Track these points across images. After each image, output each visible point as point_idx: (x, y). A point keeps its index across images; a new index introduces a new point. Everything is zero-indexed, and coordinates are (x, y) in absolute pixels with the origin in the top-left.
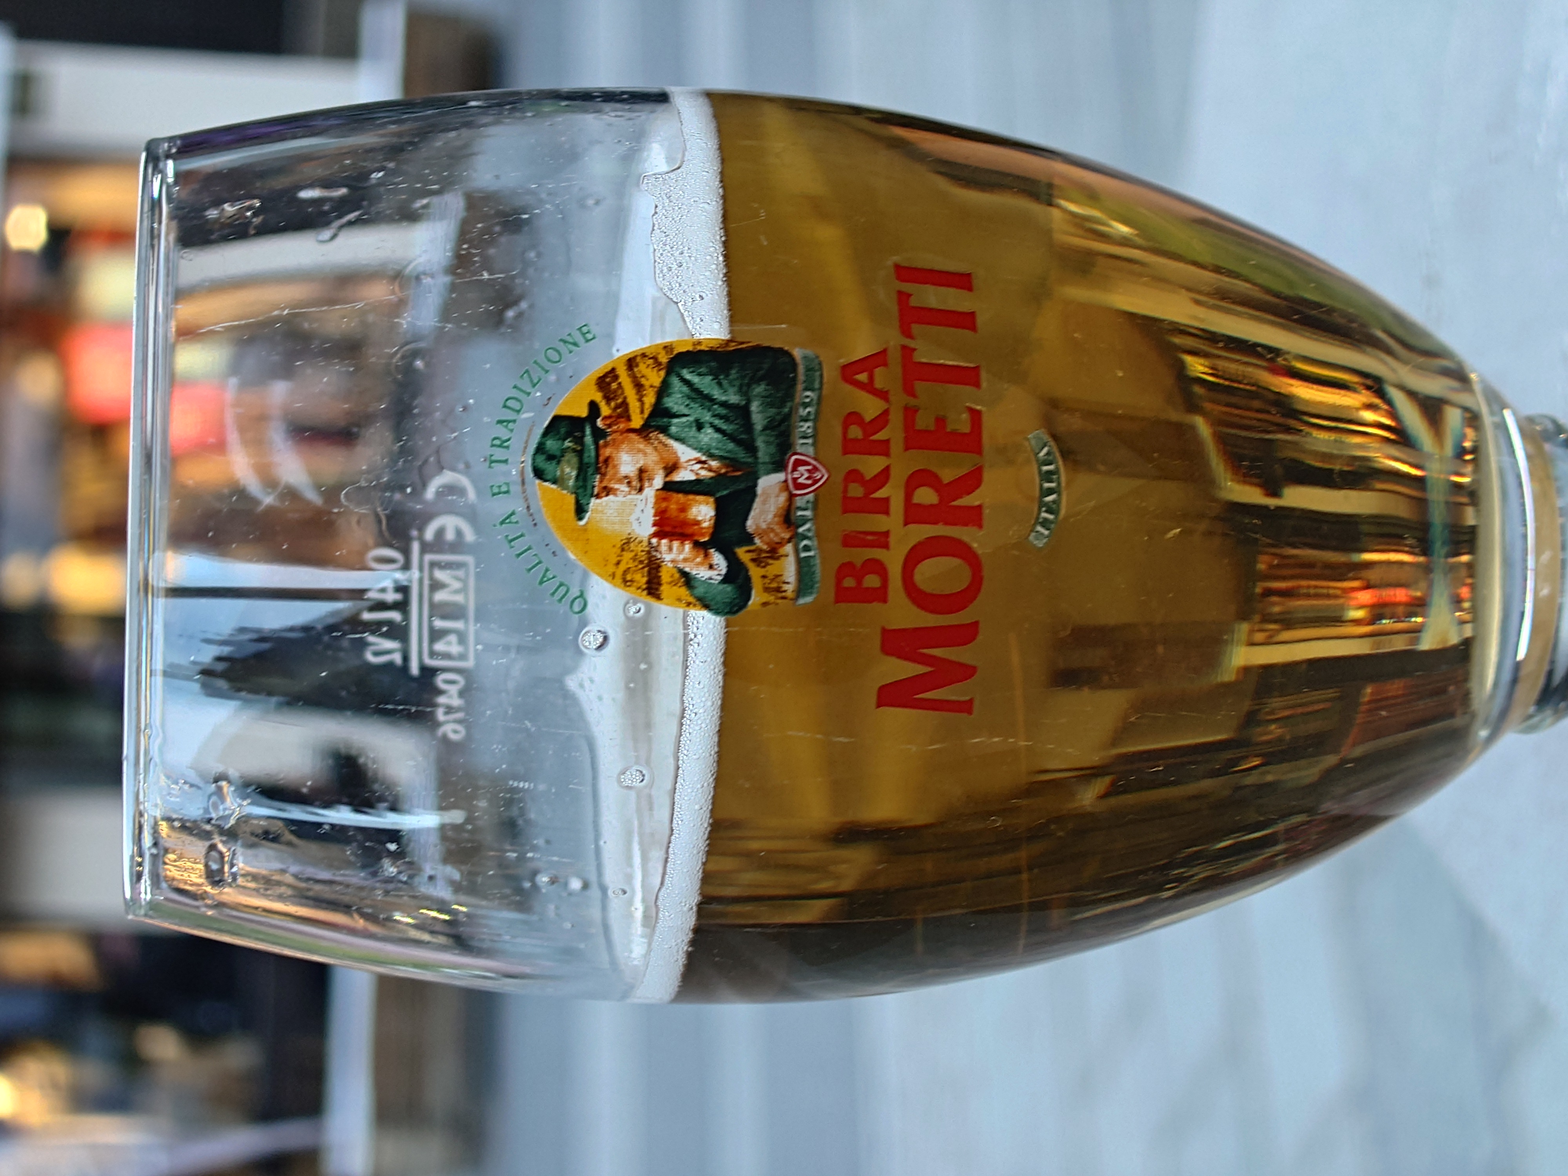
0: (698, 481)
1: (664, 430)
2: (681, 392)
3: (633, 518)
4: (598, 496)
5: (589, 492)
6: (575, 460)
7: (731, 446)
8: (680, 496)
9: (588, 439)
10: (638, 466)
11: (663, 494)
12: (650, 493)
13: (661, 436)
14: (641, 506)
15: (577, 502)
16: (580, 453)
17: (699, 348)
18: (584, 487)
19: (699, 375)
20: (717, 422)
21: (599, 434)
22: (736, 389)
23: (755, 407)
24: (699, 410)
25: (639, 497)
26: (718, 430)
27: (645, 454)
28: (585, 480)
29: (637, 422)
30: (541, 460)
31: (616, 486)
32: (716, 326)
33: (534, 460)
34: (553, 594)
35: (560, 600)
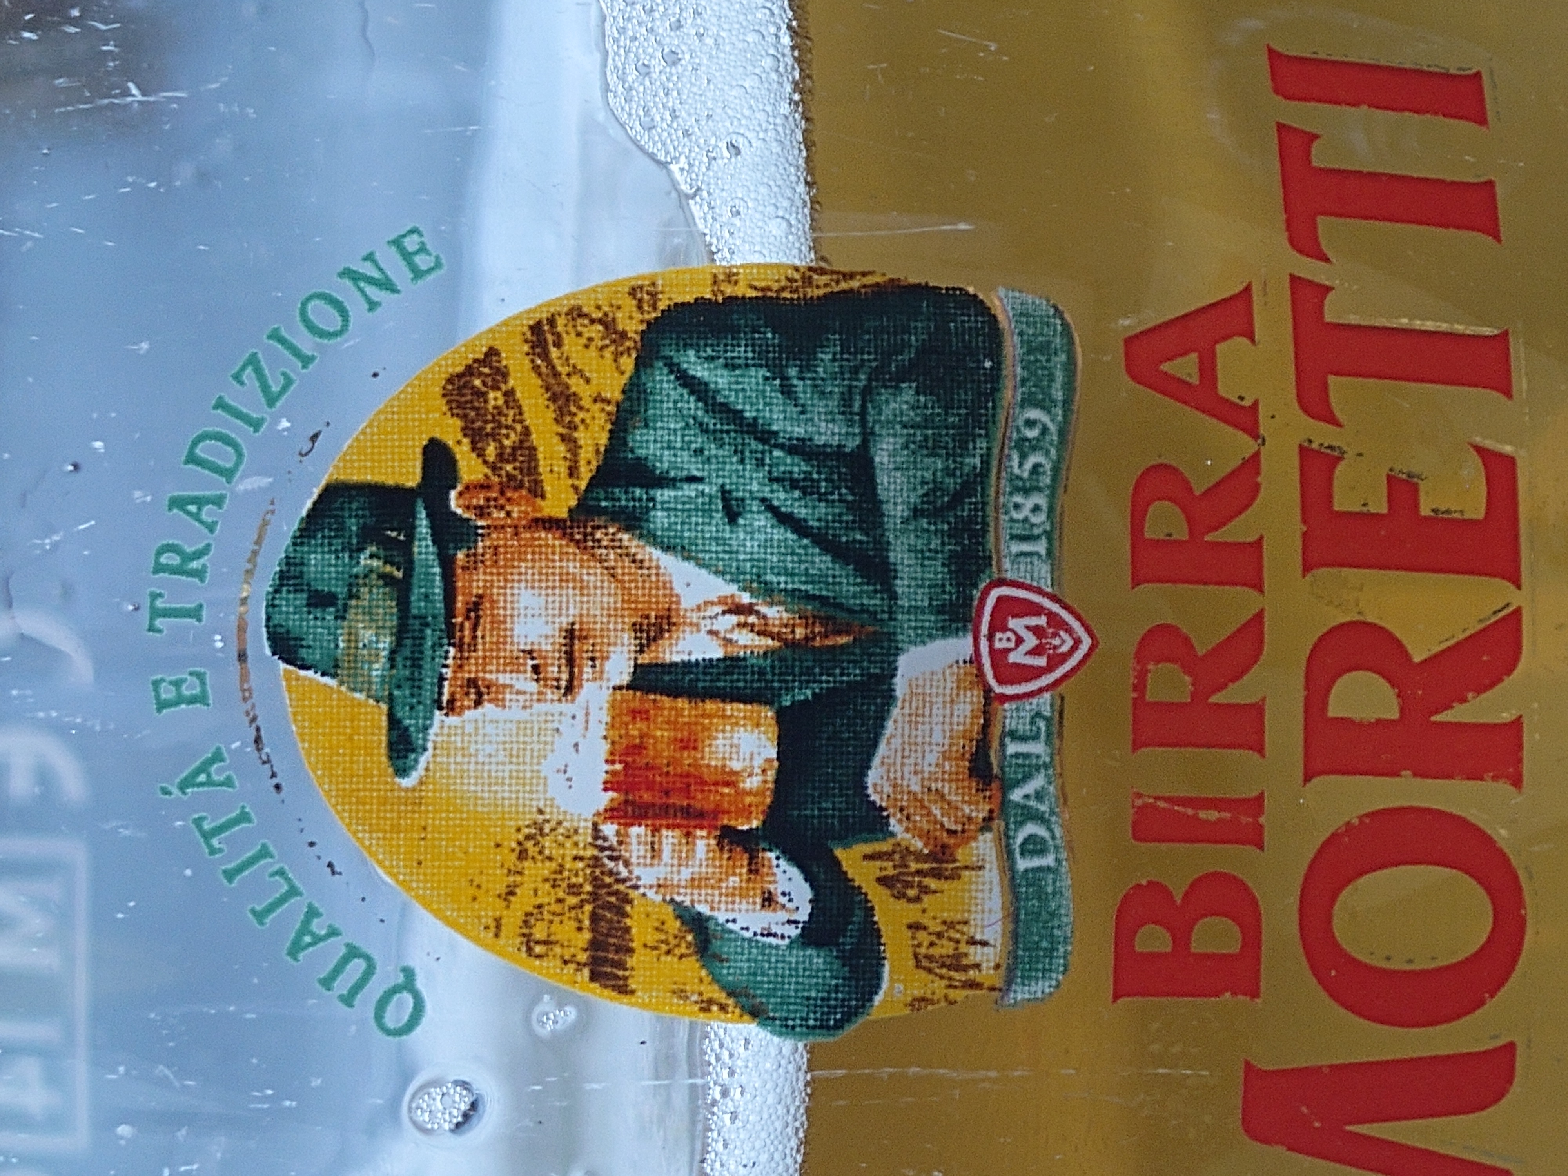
0: (731, 663)
1: (635, 521)
2: (680, 414)
3: (547, 768)
4: (451, 708)
5: (427, 696)
6: (386, 608)
7: (822, 562)
8: (682, 703)
9: (424, 548)
10: (565, 621)
11: (635, 699)
12: (596, 695)
13: (626, 537)
14: (571, 732)
15: (394, 722)
16: (401, 590)
17: (729, 290)
18: (414, 681)
19: (731, 366)
20: (780, 497)
21: (452, 534)
22: (833, 404)
23: (885, 454)
24: (733, 464)
25: (566, 707)
26: (784, 519)
27: (582, 588)
28: (416, 663)
29: (559, 500)
30: (292, 608)
31: (503, 679)
32: (777, 228)
33: (271, 605)
34: (327, 983)
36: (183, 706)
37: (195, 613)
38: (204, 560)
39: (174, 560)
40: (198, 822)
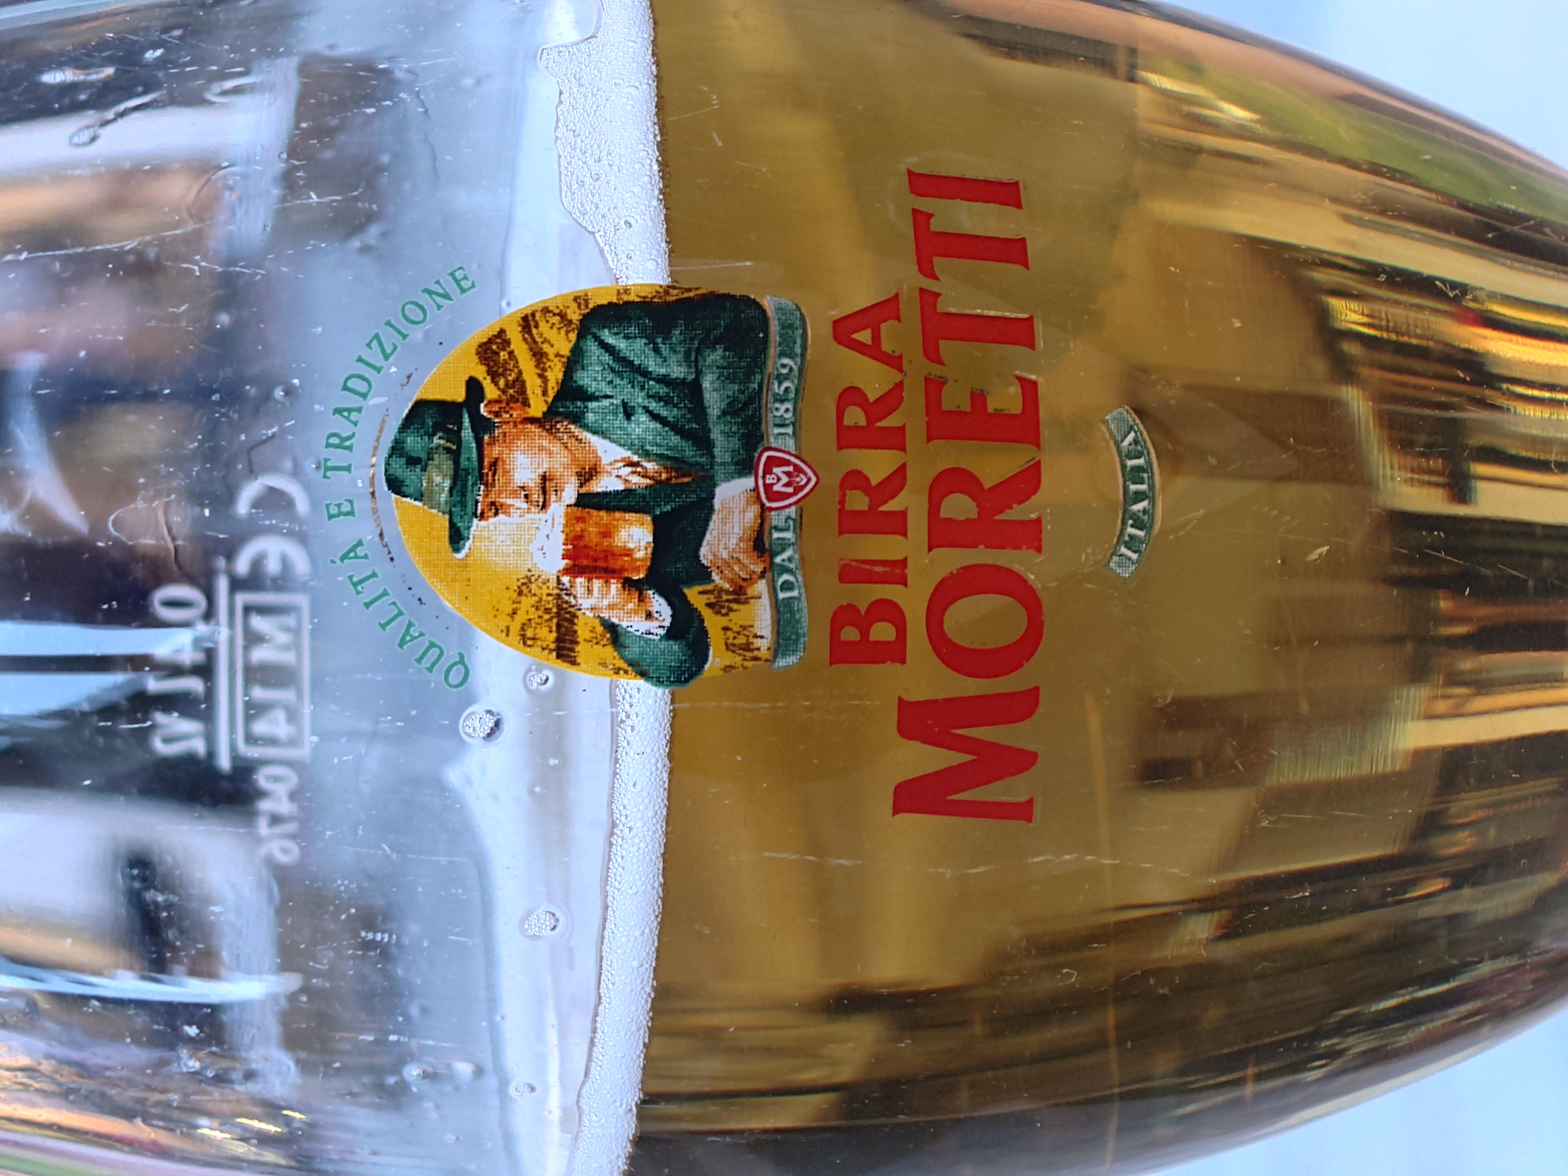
0: (628, 492)
1: (577, 419)
2: (600, 363)
3: (533, 547)
4: (482, 517)
5: (470, 509)
6: (448, 465)
7: (675, 439)
8: (603, 513)
9: (467, 434)
10: (541, 471)
11: (578, 512)
12: (558, 510)
13: (572, 427)
14: (545, 529)
15: (452, 525)
16: (455, 455)
17: (626, 298)
18: (463, 504)
19: (627, 337)
20: (653, 405)
21: (482, 426)
22: (681, 357)
23: (708, 382)
24: (628, 388)
25: (542, 516)
26: (655, 417)
27: (550, 453)
28: (463, 494)
29: (537, 408)
30: (398, 465)
31: (509, 501)
32: (651, 265)
33: (388, 464)
34: (419, 661)
35: (430, 669)
36: (342, 517)
37: (348, 469)
38: (352, 441)
39: (335, 441)
40: (350, 578)
